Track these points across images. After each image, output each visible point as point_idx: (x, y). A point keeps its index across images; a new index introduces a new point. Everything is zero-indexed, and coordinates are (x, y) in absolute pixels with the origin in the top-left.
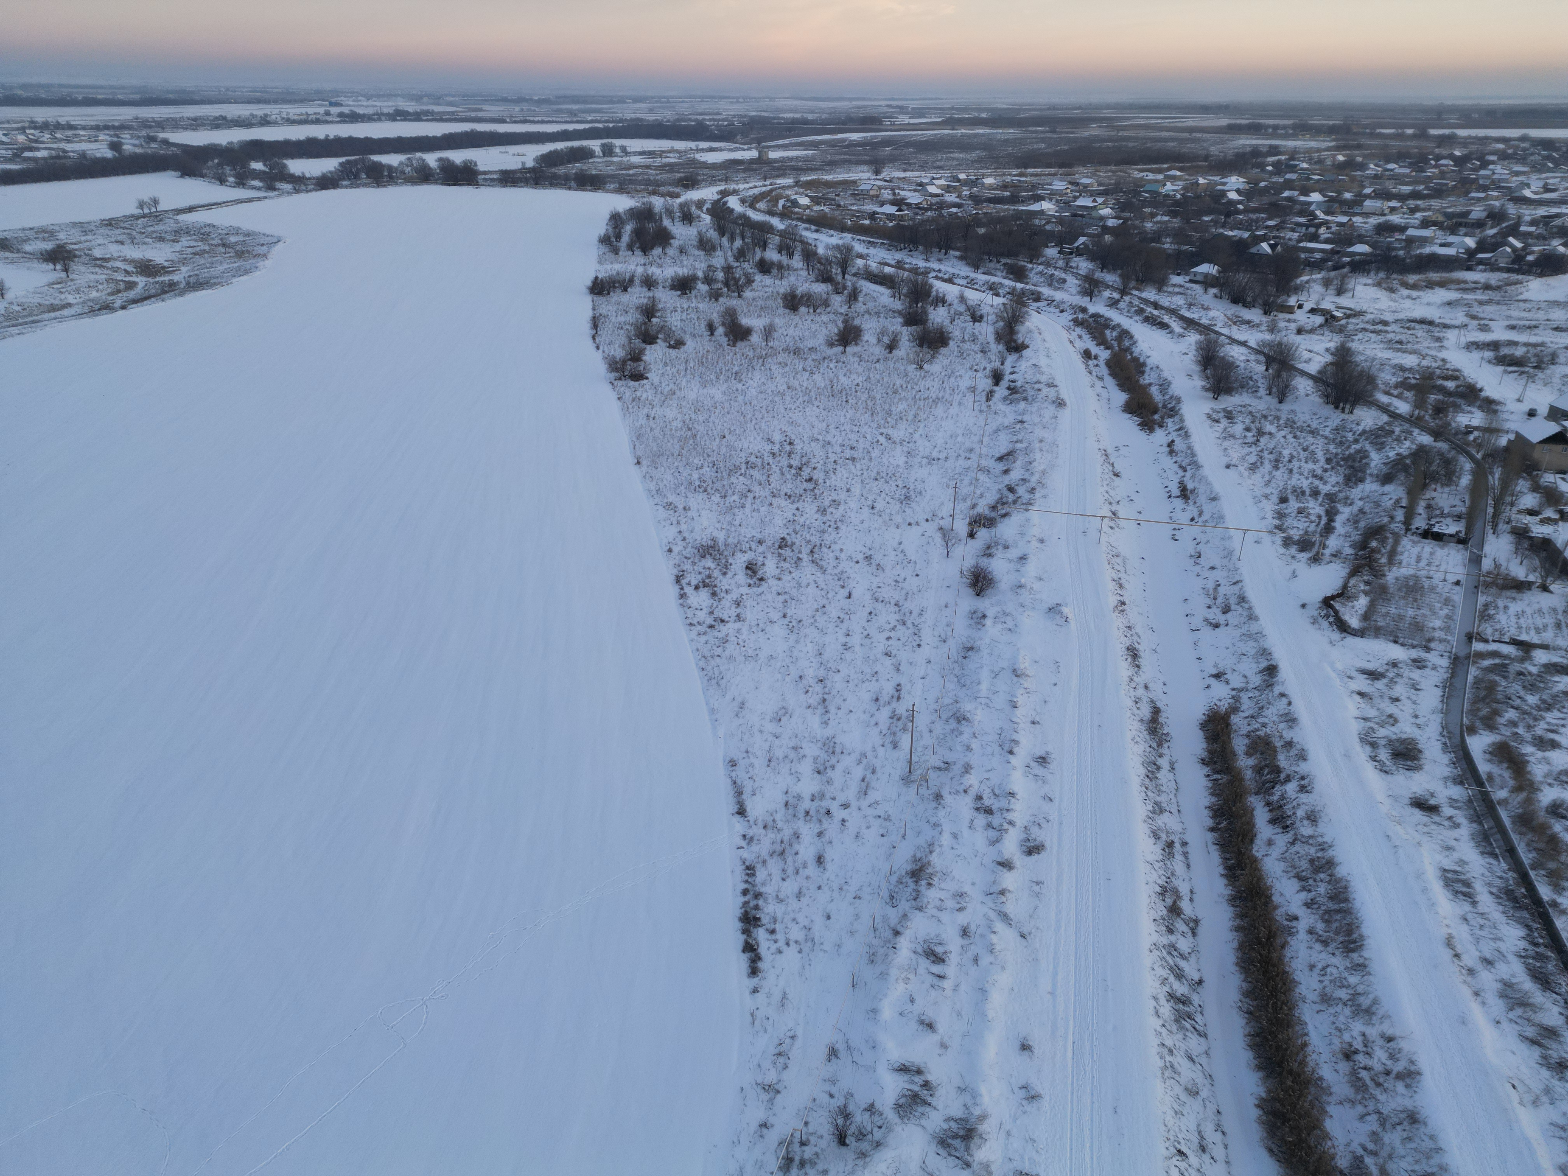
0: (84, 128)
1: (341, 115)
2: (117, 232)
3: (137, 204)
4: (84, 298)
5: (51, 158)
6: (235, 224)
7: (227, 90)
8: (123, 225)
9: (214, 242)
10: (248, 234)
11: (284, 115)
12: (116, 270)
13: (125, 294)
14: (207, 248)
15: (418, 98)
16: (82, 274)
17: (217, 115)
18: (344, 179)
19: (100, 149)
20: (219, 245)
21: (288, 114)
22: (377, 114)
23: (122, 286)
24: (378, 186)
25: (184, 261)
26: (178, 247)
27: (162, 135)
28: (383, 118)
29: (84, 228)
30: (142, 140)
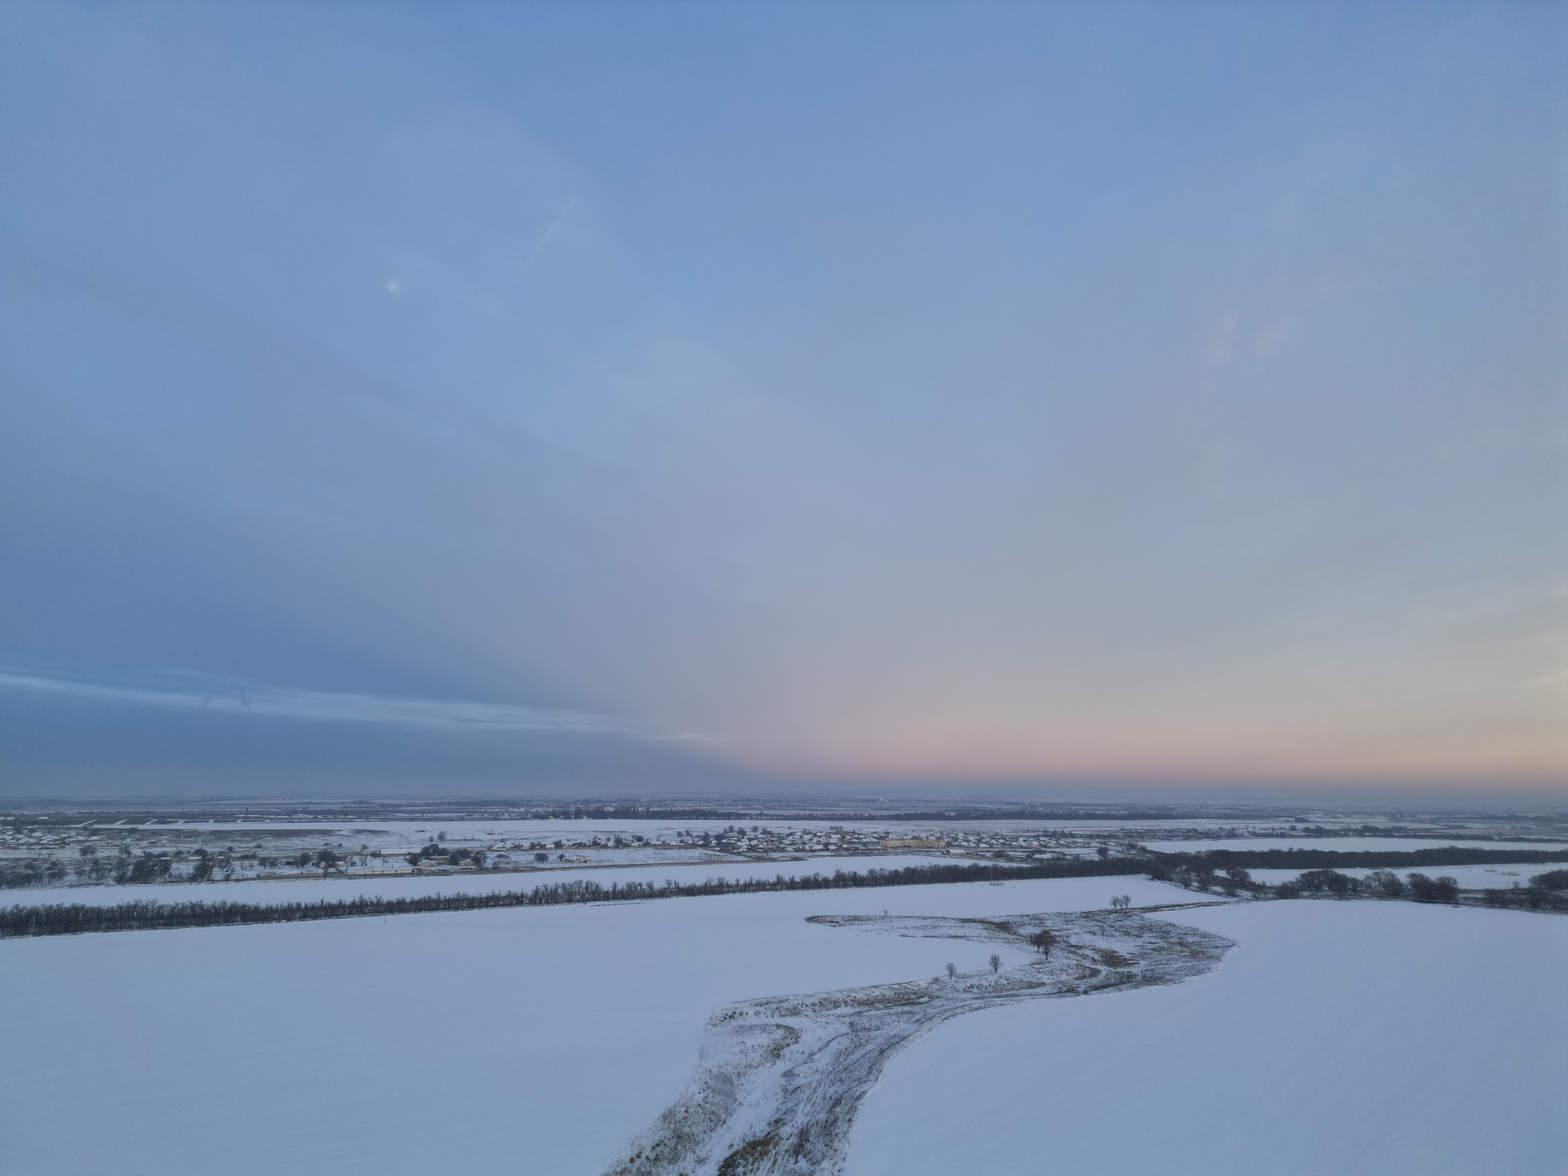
0: (1081, 836)
1: (1306, 830)
2: (1092, 923)
3: (1112, 901)
4: (1056, 979)
5: (1053, 859)
6: (1193, 926)
7: (1202, 807)
8: (1097, 918)
9: (1172, 940)
10: (1204, 936)
11: (1251, 829)
12: (1085, 957)
13: (1089, 980)
14: (1166, 945)
15: (1393, 816)
16: (1059, 958)
17: (1190, 828)
18: (1305, 890)
19: (1091, 854)
20: (1176, 944)
21: (1254, 828)
22: (1344, 830)
23: (1088, 972)
24: (1341, 898)
25: (1143, 956)
26: (1140, 941)
27: (1141, 844)
28: (1350, 833)
29: (1067, 918)
30: (1124, 847)
